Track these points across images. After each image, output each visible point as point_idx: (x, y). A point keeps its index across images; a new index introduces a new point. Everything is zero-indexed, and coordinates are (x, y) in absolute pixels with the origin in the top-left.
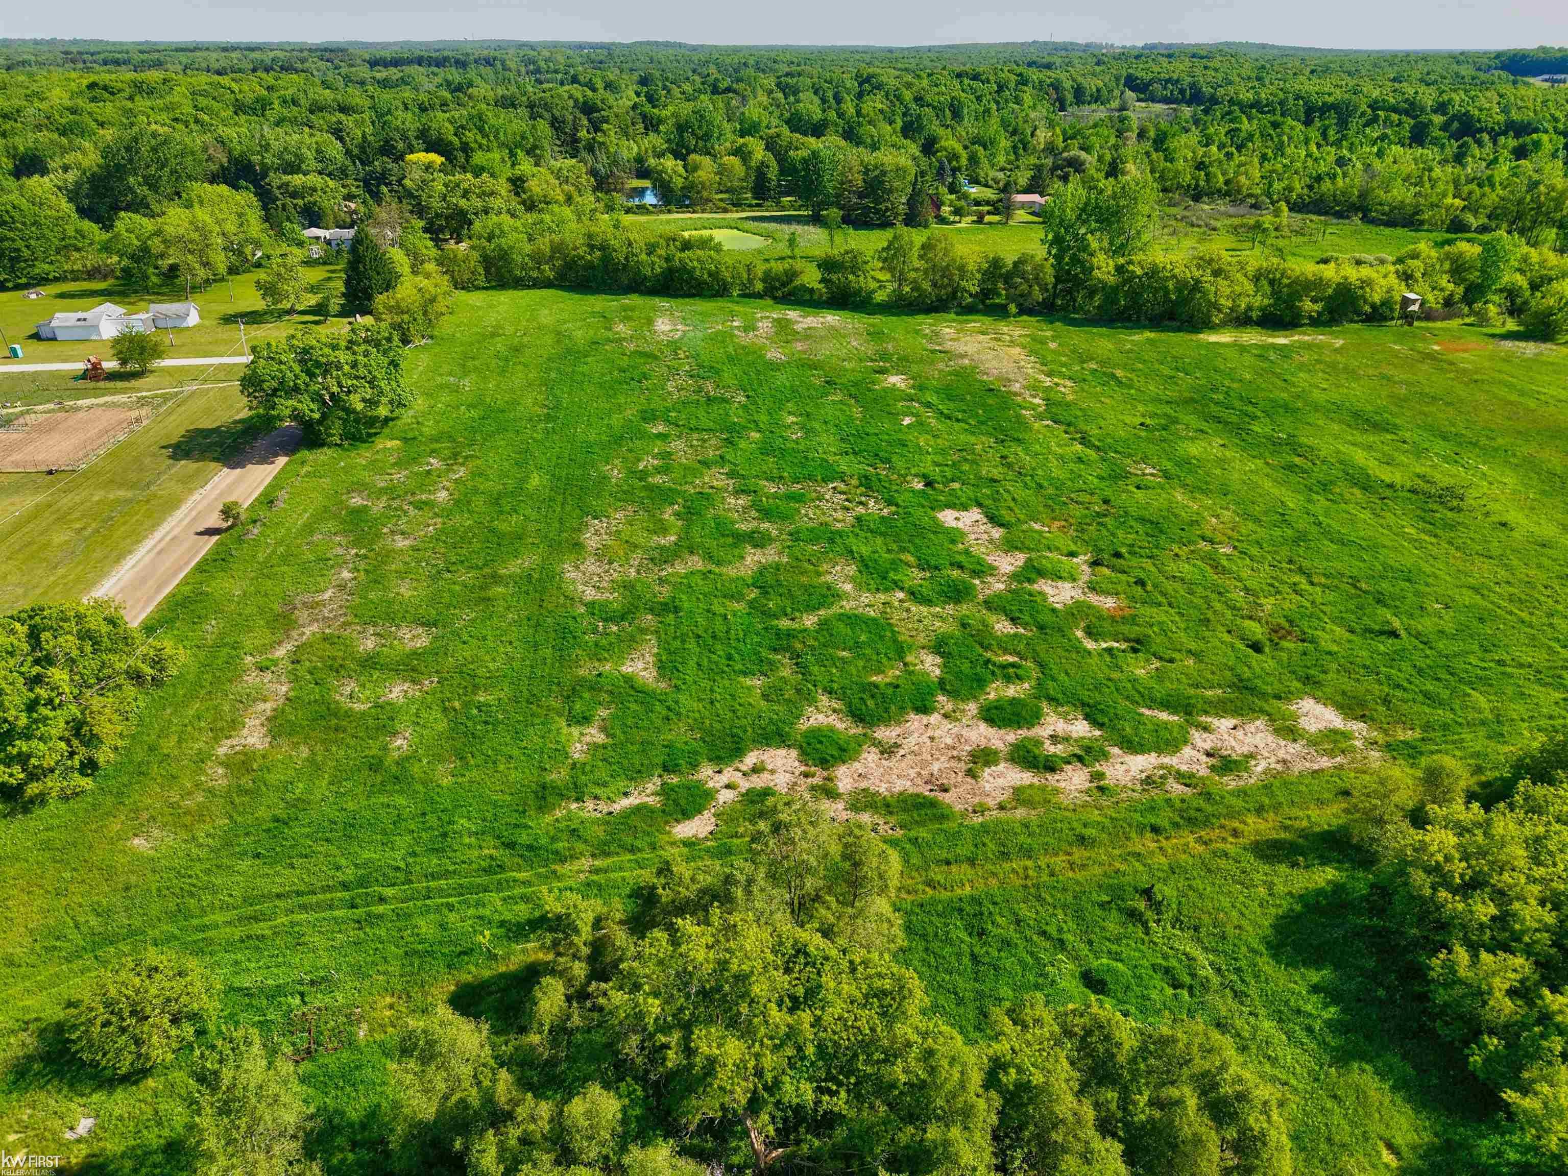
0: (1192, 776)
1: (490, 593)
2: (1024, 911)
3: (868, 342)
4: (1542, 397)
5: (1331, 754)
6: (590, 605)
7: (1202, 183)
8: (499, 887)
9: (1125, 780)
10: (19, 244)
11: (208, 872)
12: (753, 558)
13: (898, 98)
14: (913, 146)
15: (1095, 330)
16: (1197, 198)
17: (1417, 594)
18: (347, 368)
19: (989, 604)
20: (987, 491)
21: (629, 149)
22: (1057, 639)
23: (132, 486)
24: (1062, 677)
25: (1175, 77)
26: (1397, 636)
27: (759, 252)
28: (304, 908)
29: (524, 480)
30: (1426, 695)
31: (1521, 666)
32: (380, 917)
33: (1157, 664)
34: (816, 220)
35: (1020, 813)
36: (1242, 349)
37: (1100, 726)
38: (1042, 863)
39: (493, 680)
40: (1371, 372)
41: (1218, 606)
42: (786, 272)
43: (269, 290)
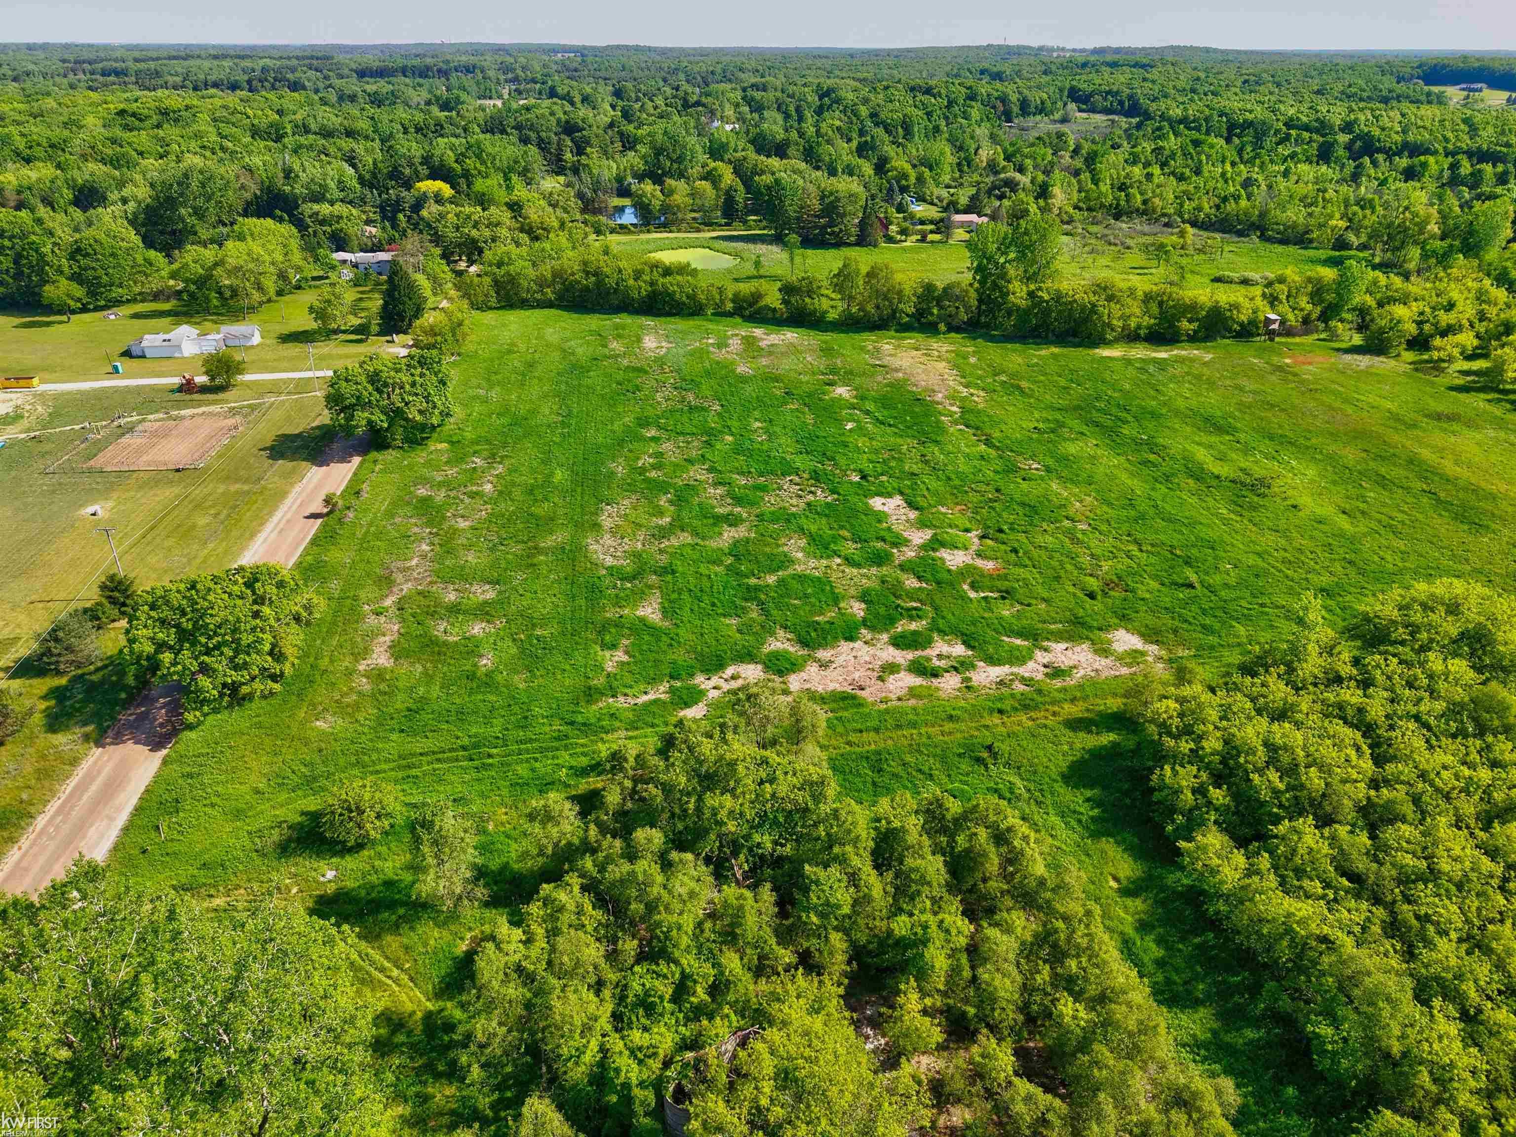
0: (1031, 679)
1: (535, 561)
2: (908, 758)
3: (820, 357)
4: (1360, 404)
5: (1129, 665)
6: (610, 569)
7: (1122, 203)
8: (566, 748)
9: (986, 682)
10: (101, 272)
11: (371, 740)
12: (729, 535)
13: (855, 114)
14: (867, 164)
15: (1009, 346)
16: (1117, 217)
17: (1216, 558)
18: (408, 387)
19: (902, 567)
20: (908, 483)
21: (609, 168)
22: (948, 589)
23: (246, 481)
24: (950, 616)
25: (1115, 88)
26: (1194, 588)
27: (729, 271)
28: (439, 760)
29: (552, 474)
30: (1203, 626)
31: (1277, 607)
32: (491, 765)
33: (1019, 607)
34: (778, 239)
35: (913, 702)
36: (1128, 362)
37: (972, 648)
38: (923, 731)
39: (544, 621)
40: (1228, 382)
41: (1069, 567)
42: (752, 295)
43: (320, 314)
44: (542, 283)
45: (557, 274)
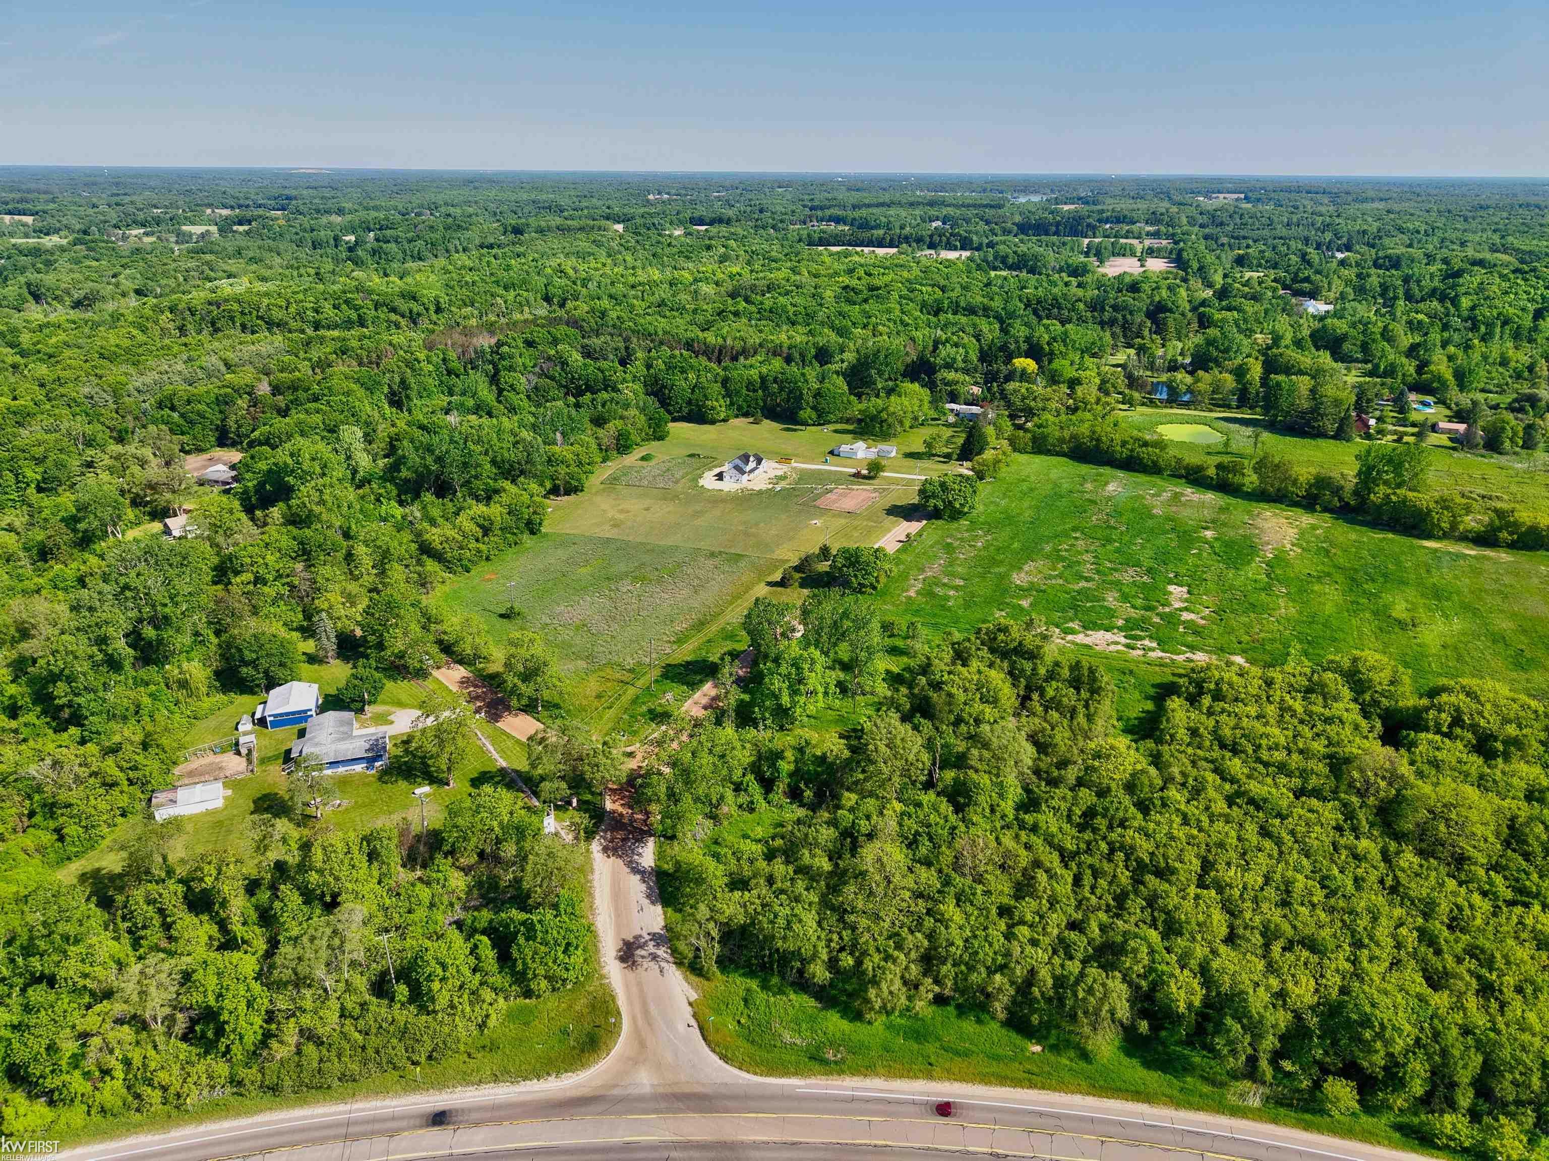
0: (1175, 660)
1: (986, 576)
6: (1017, 585)
9: (1154, 656)
12: (1082, 585)
18: (957, 491)
20: (1199, 583)
23: (874, 523)
24: (1161, 634)
29: (1012, 544)
34: (1271, 425)
37: (1160, 645)
39: (979, 596)
43: (929, 445)
44: (1062, 440)
45: (1073, 437)
